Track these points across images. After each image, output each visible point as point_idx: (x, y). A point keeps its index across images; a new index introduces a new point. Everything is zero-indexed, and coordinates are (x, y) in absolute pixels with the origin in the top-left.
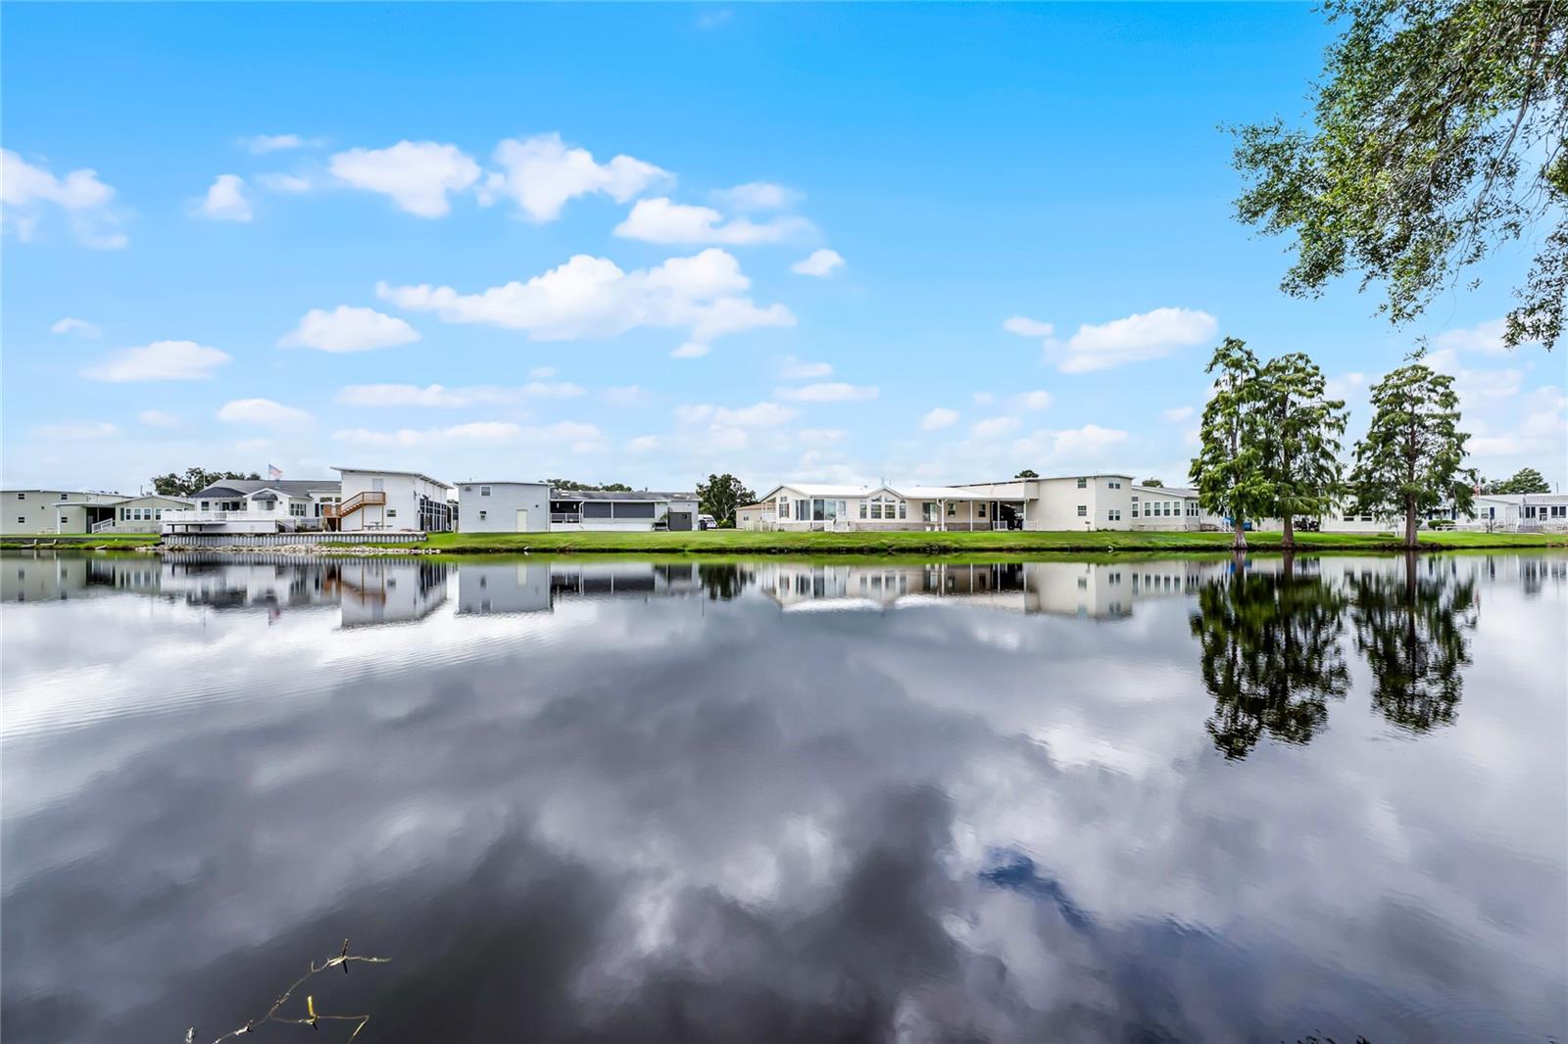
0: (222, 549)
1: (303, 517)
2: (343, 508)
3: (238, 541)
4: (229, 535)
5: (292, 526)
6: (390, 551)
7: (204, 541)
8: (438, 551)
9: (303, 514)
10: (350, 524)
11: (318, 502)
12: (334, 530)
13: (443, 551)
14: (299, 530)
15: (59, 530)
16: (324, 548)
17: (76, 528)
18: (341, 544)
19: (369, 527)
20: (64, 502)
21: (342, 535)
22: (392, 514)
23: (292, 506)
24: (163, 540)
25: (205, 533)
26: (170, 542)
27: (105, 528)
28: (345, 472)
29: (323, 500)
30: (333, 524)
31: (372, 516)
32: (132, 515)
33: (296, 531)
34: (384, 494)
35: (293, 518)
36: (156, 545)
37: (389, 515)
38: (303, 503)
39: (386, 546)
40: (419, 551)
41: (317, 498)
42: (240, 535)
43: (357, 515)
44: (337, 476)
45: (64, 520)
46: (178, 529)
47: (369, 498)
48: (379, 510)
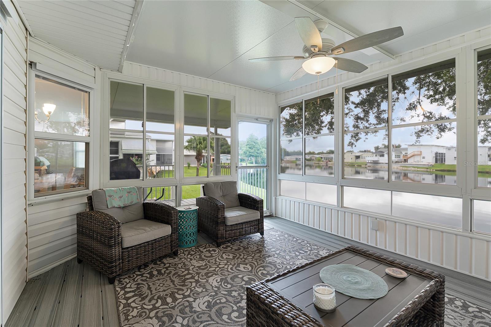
0: (378, 166)
1: (399, 159)
2: (409, 156)
3: (382, 164)
4: (380, 163)
5: (394, 161)
6: (419, 169)
7: (375, 164)
8: (434, 170)
9: (399, 157)
10: (410, 161)
11: (404, 154)
12: (406, 162)
13: (436, 170)
14: (396, 162)
15: (350, 161)
16: (401, 168)
17: (354, 160)
18: (406, 167)
19: (416, 162)
20: (352, 155)
21: (408, 164)
22: (424, 158)
23: (396, 155)
24: (367, 164)
25: (376, 163)
26: (368, 164)
27: (359, 161)
28: (409, 145)
29: (405, 153)
30: (406, 161)
31: (417, 159)
32: (363, 157)
33: (395, 162)
34: (421, 152)
35: (395, 159)
36: (366, 165)
37: (423, 158)
38: (399, 154)
39: (418, 168)
40: (428, 170)
41: (404, 153)
42: (382, 163)
43: (412, 158)
44: (406, 147)
45: (352, 159)
46: (370, 162)
47: (416, 153)
48: (419, 156)
